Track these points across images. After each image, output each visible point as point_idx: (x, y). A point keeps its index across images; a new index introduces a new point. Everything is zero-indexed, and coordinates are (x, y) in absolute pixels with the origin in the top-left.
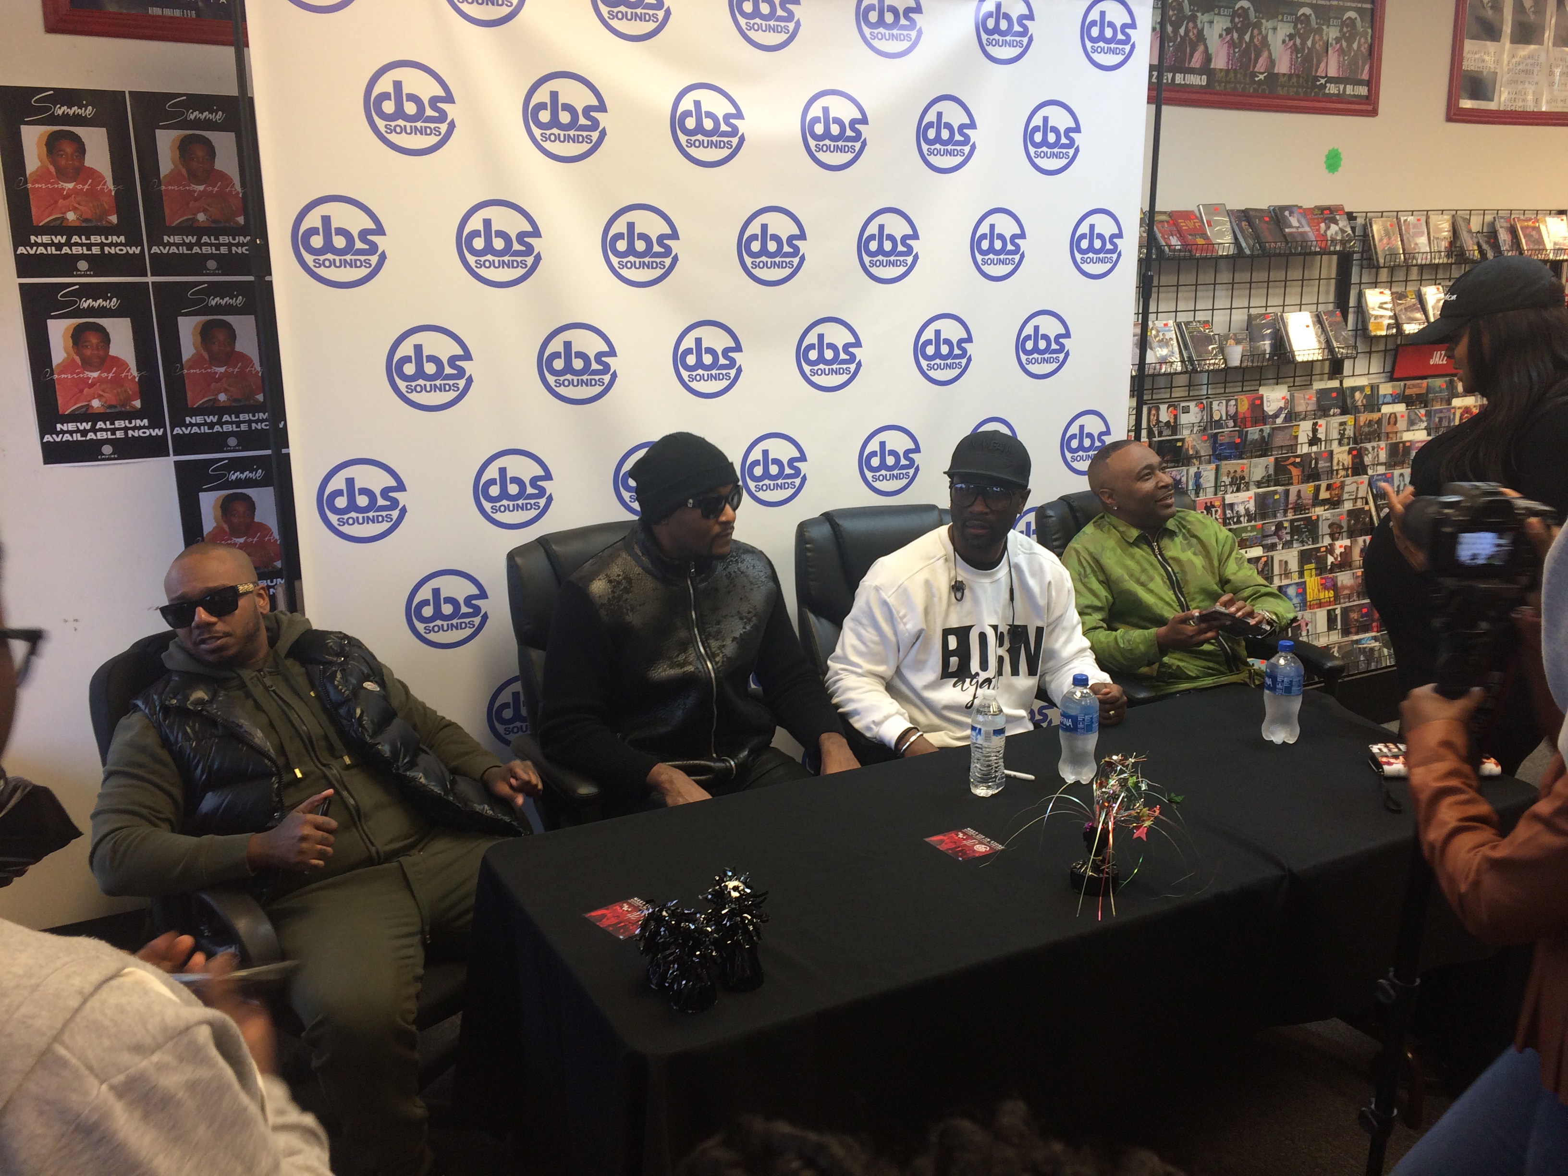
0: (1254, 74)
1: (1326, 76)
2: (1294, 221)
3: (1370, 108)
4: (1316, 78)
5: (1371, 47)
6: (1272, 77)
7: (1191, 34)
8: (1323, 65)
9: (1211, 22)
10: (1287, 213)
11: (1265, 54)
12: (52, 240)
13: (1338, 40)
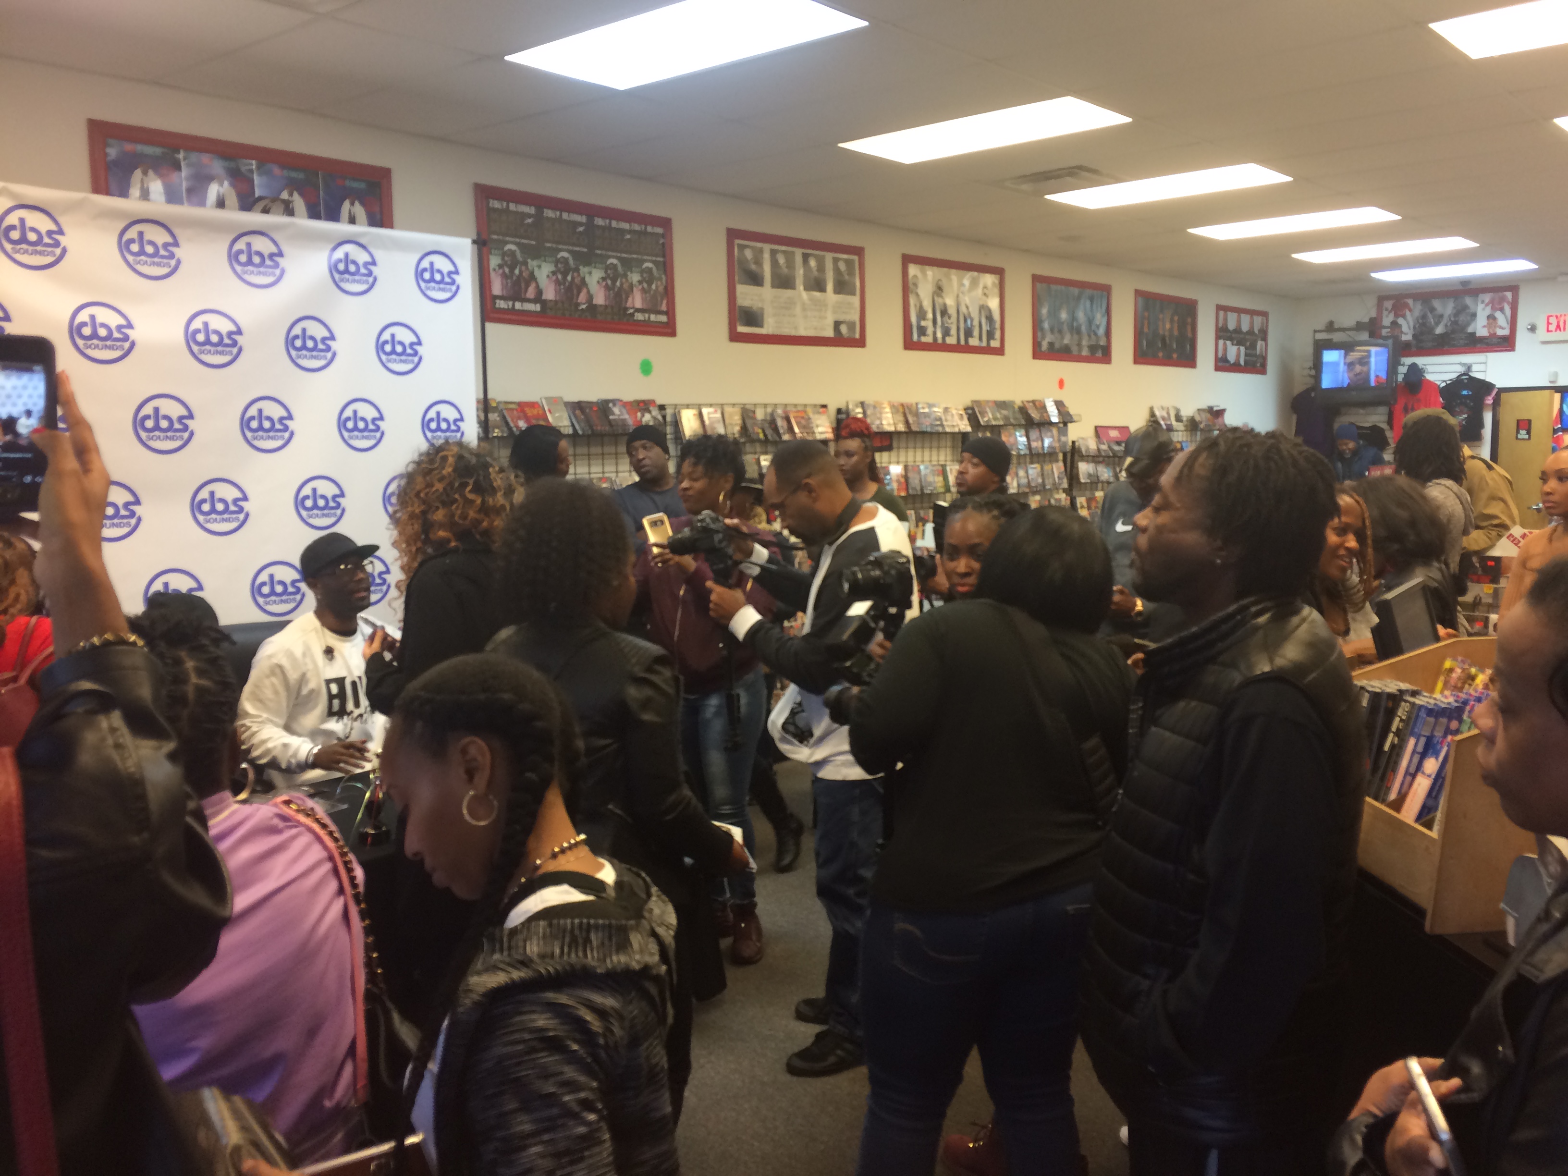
0: (578, 305)
1: (633, 308)
2: (616, 410)
3: (670, 331)
4: (626, 309)
5: (666, 288)
6: (592, 308)
7: (524, 274)
8: (630, 300)
9: (539, 267)
10: (611, 405)
11: (584, 291)
13: (640, 282)
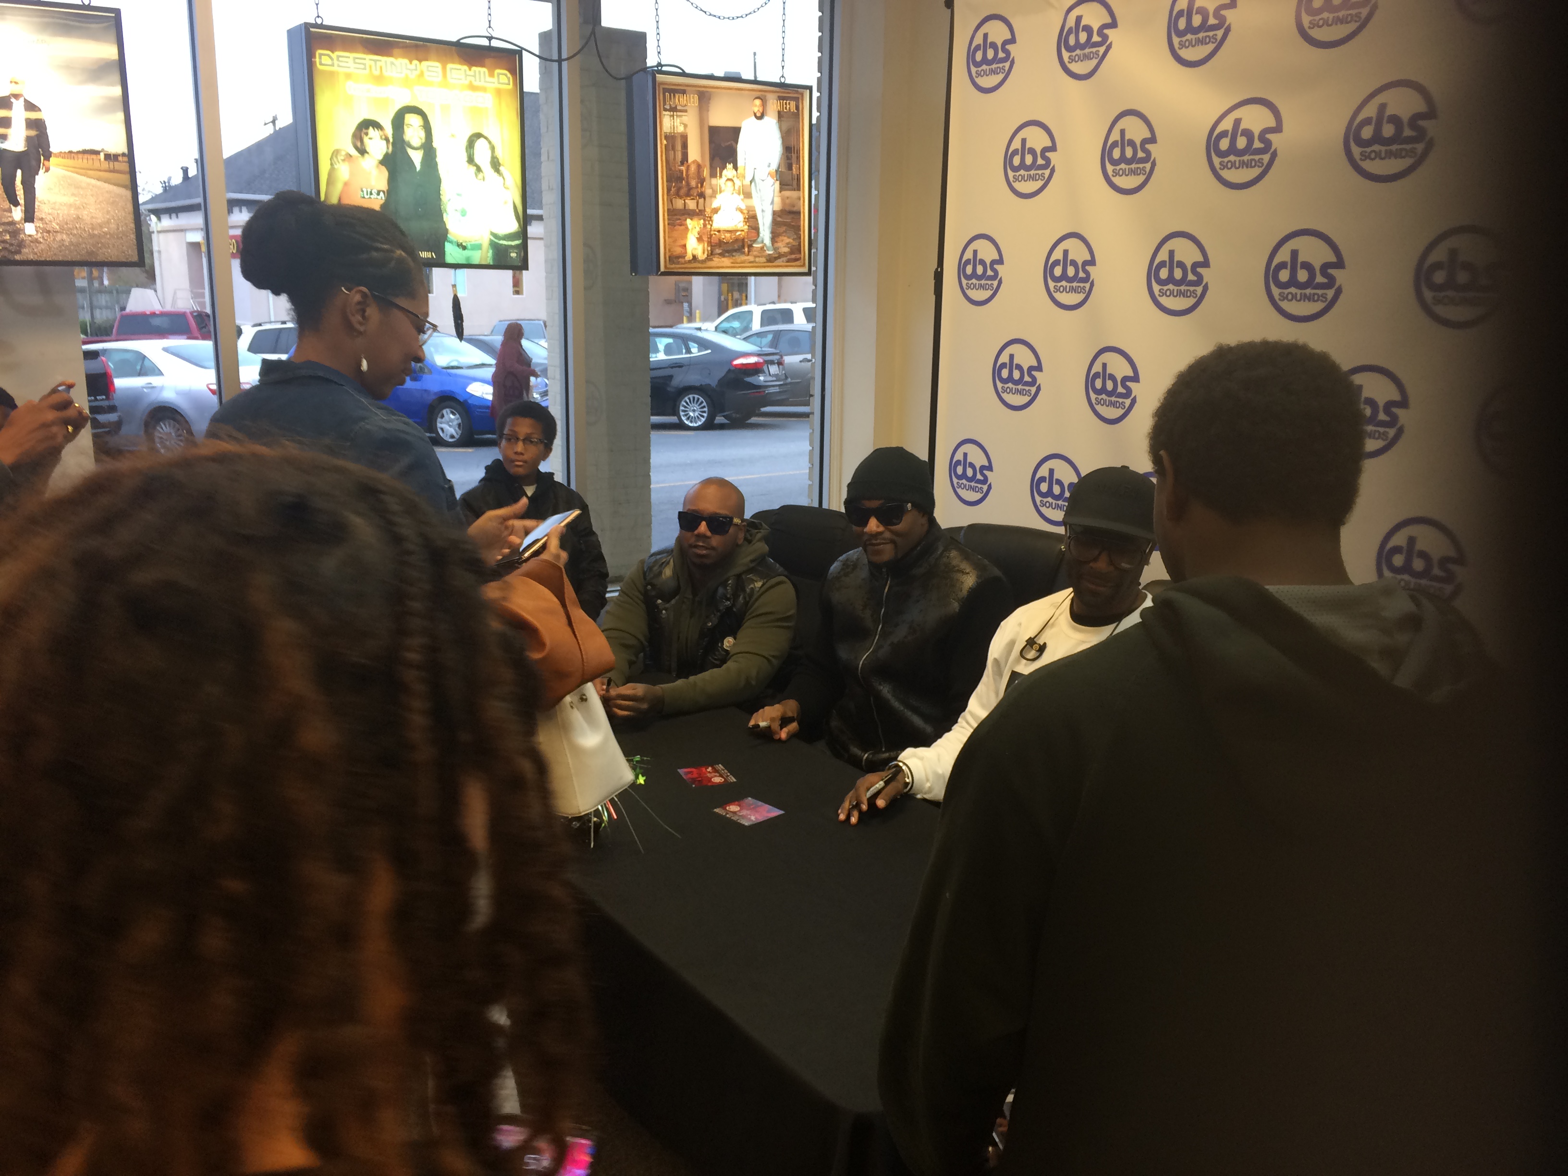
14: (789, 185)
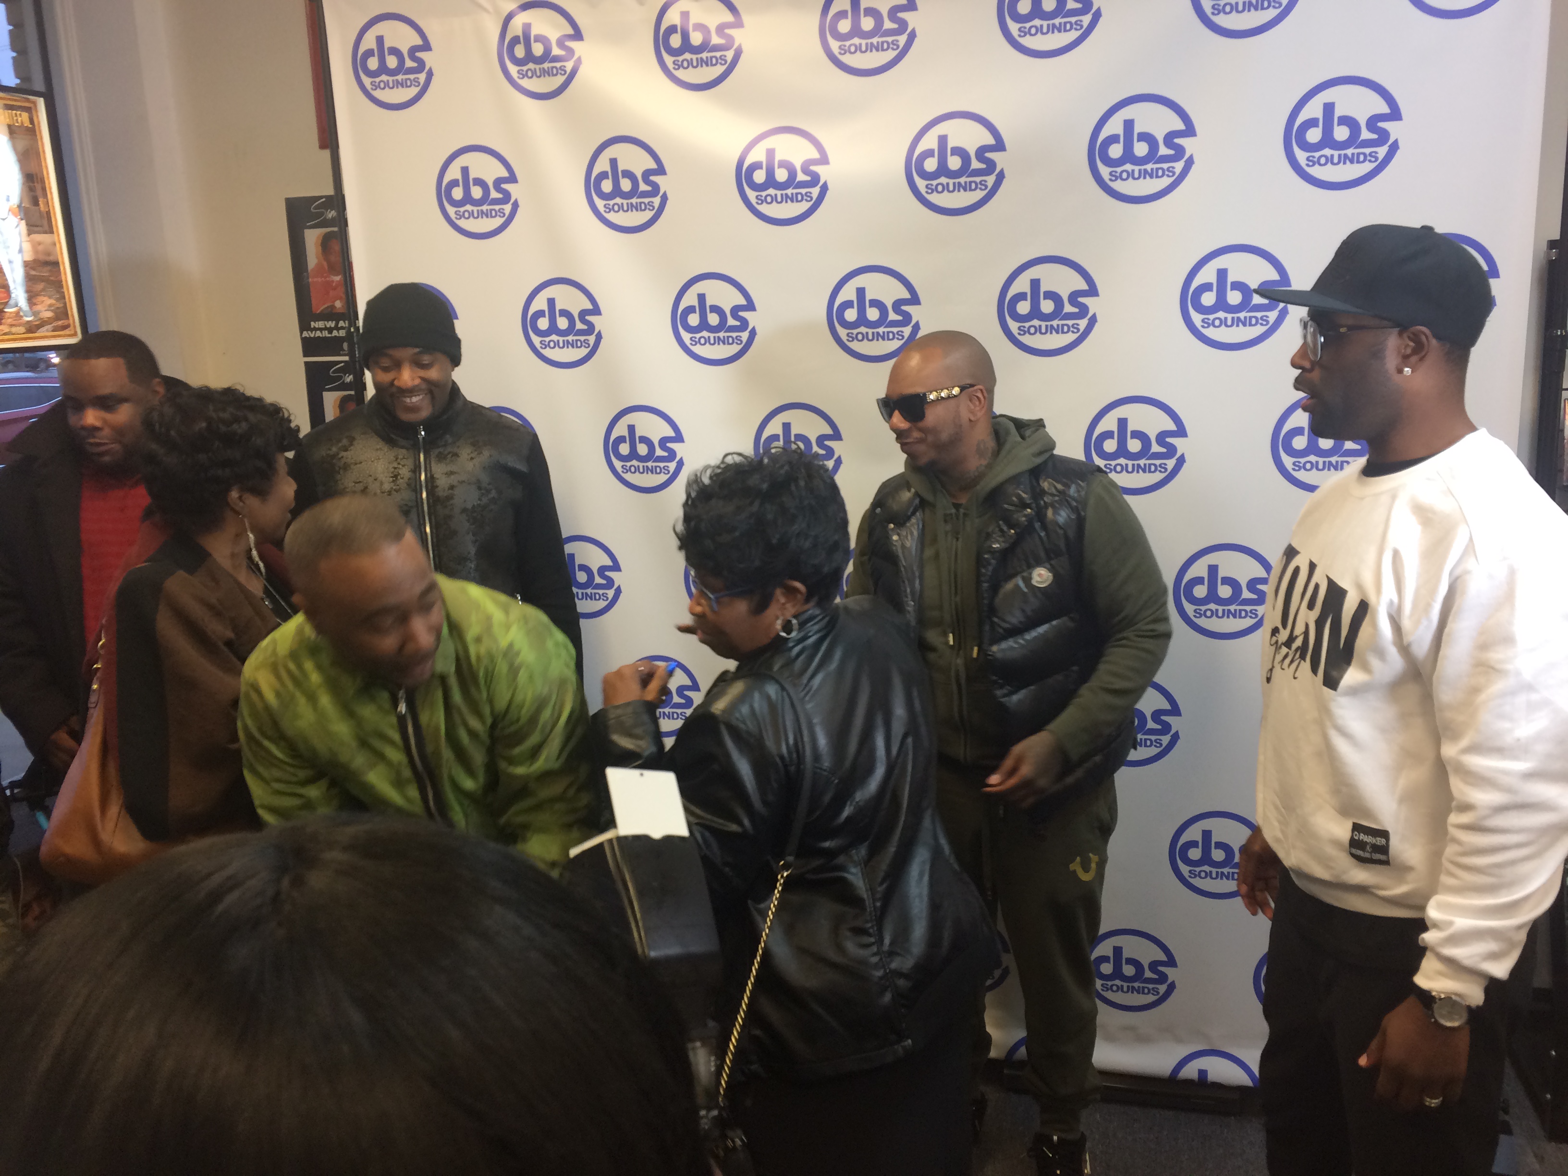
12: (325, 325)
14: (37, 226)
